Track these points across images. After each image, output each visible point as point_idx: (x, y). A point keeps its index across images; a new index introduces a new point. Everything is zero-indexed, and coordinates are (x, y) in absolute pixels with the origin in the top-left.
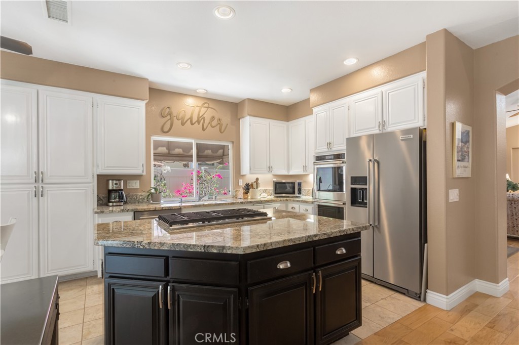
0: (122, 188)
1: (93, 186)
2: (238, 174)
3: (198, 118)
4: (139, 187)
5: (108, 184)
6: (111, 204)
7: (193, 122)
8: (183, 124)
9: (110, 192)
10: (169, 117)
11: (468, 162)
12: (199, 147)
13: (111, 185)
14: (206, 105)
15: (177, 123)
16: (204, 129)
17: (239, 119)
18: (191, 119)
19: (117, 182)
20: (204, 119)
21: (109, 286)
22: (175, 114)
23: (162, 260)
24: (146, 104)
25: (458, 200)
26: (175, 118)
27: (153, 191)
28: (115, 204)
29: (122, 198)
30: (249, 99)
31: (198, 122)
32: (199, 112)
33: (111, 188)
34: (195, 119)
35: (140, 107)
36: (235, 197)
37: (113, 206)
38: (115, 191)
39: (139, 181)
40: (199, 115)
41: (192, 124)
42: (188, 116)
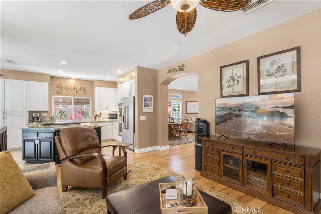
0: (39, 116)
1: (26, 115)
2: (93, 110)
3: (74, 87)
4: (46, 116)
5: (33, 114)
6: (34, 122)
7: (72, 89)
8: (67, 90)
9: (33, 117)
10: (60, 88)
11: (151, 107)
12: (75, 99)
13: (34, 115)
14: (78, 82)
15: (64, 90)
16: (77, 92)
17: (94, 87)
18: (71, 88)
19: (36, 114)
20: (77, 88)
21: (24, 140)
22: (63, 86)
23: (37, 133)
24: (49, 84)
25: (145, 119)
26: (63, 88)
27: (53, 117)
28: (36, 122)
29: (39, 120)
30: (96, 80)
31: (74, 89)
32: (75, 85)
33: (34, 116)
34: (72, 88)
35: (46, 85)
36: (92, 120)
37: (35, 123)
38: (36, 117)
39: (46, 113)
40: (74, 86)
41: (71, 90)
42: (69, 87)
